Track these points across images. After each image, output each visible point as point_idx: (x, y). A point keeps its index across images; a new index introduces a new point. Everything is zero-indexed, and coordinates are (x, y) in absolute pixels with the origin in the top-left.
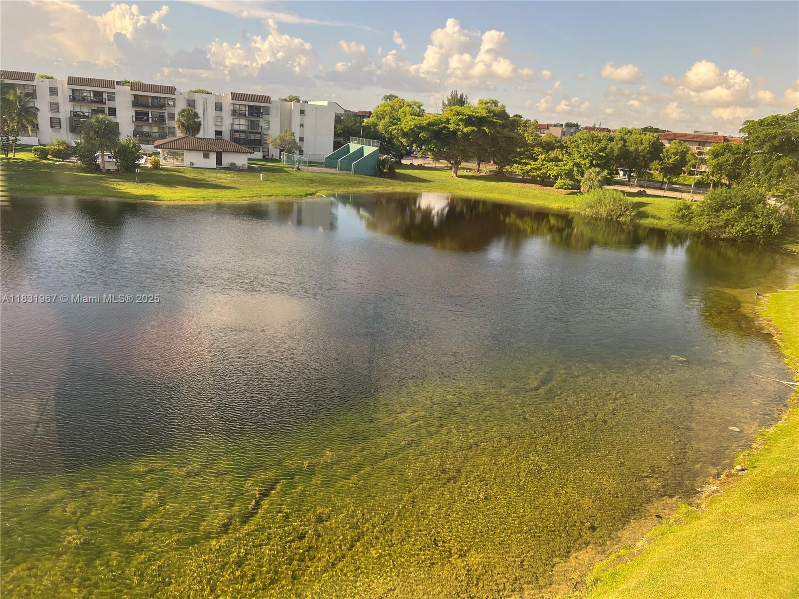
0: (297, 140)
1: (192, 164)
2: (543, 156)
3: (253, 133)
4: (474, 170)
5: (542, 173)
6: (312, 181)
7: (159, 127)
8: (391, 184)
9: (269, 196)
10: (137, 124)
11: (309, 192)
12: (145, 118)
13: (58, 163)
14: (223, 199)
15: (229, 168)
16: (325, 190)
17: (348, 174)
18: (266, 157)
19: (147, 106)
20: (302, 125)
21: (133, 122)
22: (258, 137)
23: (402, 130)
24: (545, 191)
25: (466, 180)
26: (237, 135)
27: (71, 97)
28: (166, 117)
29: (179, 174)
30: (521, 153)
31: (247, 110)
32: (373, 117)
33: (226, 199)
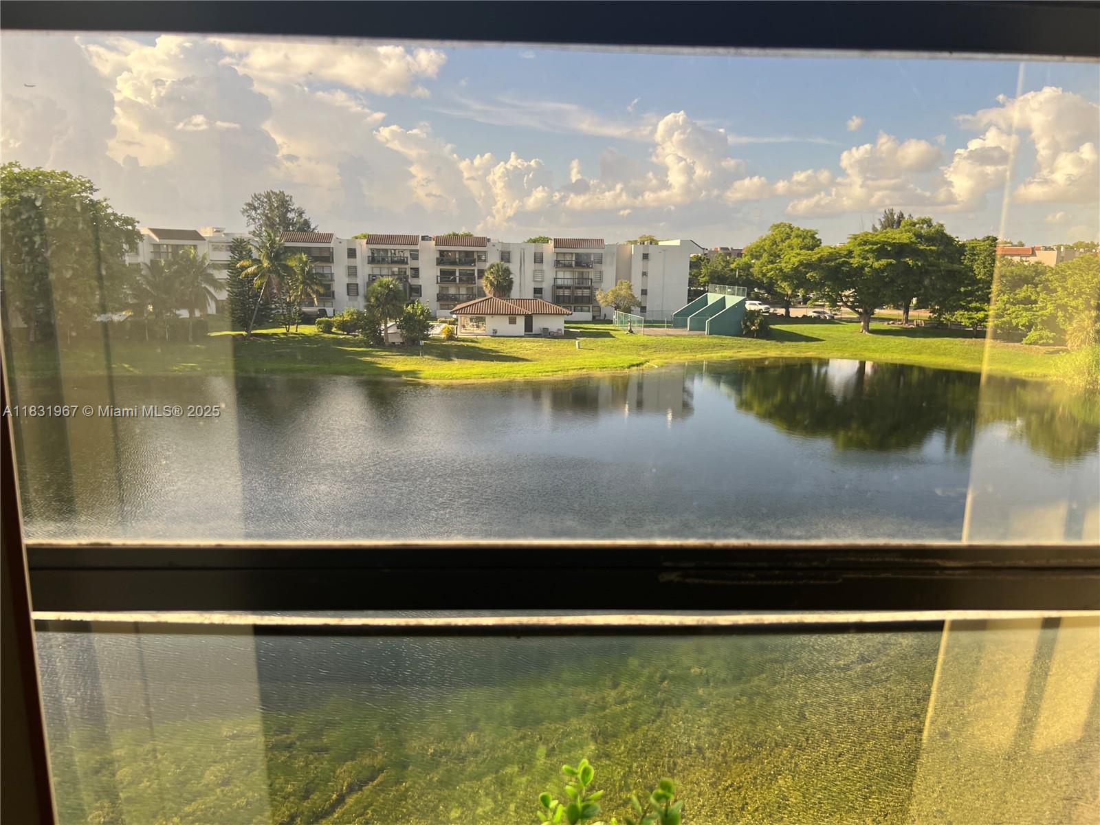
0: (638, 295)
1: (495, 331)
2: (1006, 296)
3: (580, 288)
4: (900, 320)
5: (1004, 323)
6: (645, 347)
7: (468, 288)
8: (762, 346)
9: (580, 369)
10: (443, 285)
11: (635, 363)
12: (452, 278)
13: (341, 337)
14: (518, 375)
15: (541, 334)
16: (661, 358)
17: (701, 335)
18: (597, 318)
19: (454, 263)
20: (645, 274)
21: (437, 283)
22: (586, 292)
23: (781, 270)
24: (1011, 349)
25: (880, 337)
26: (560, 292)
27: (370, 258)
28: (476, 275)
29: (473, 344)
30: (967, 294)
31: (574, 259)
32: (746, 256)
33: (522, 375)
